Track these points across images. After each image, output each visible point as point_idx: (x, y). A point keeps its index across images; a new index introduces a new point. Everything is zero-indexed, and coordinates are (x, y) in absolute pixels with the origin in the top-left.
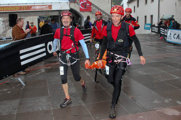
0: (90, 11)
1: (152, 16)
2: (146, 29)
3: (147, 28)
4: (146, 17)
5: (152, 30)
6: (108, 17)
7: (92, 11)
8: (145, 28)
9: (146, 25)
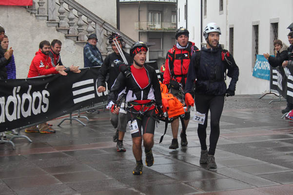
0: (26, 8)
1: (275, 26)
2: (259, 74)
3: (262, 71)
4: (256, 28)
5: (272, 80)
6: (98, 27)
7: (37, 6)
8: (254, 74)
9: (259, 60)
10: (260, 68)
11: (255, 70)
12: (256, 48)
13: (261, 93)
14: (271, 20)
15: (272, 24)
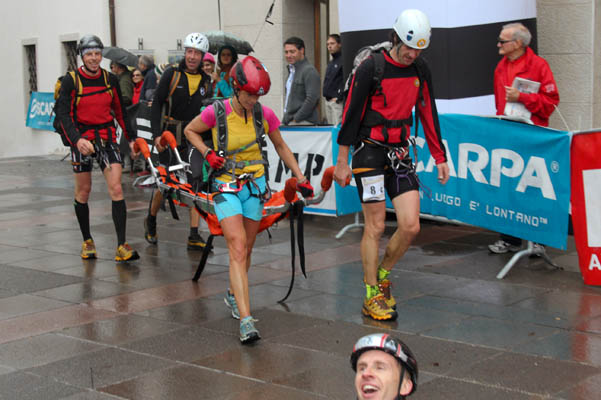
1: (71, 46)
2: (40, 123)
3: (46, 117)
4: (31, 49)
8: (28, 121)
9: (40, 101)
10: (43, 114)
11: (32, 116)
12: (30, 81)
13: (47, 153)
14: (61, 36)
15: (65, 43)
